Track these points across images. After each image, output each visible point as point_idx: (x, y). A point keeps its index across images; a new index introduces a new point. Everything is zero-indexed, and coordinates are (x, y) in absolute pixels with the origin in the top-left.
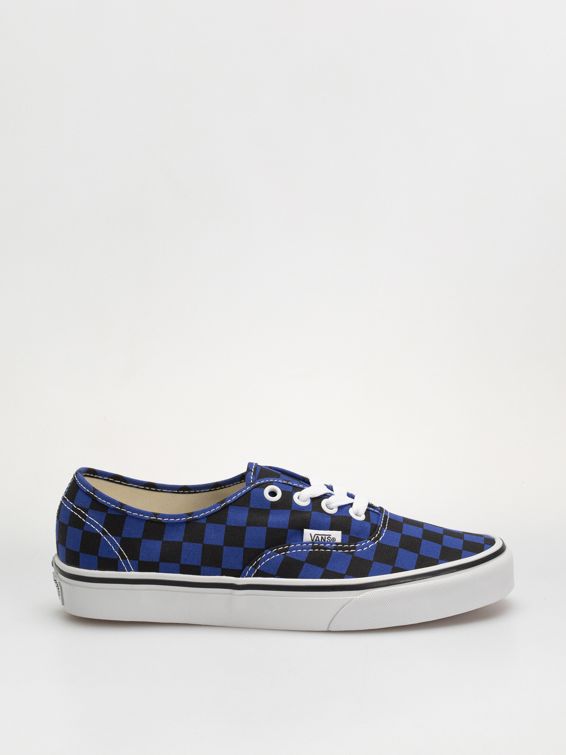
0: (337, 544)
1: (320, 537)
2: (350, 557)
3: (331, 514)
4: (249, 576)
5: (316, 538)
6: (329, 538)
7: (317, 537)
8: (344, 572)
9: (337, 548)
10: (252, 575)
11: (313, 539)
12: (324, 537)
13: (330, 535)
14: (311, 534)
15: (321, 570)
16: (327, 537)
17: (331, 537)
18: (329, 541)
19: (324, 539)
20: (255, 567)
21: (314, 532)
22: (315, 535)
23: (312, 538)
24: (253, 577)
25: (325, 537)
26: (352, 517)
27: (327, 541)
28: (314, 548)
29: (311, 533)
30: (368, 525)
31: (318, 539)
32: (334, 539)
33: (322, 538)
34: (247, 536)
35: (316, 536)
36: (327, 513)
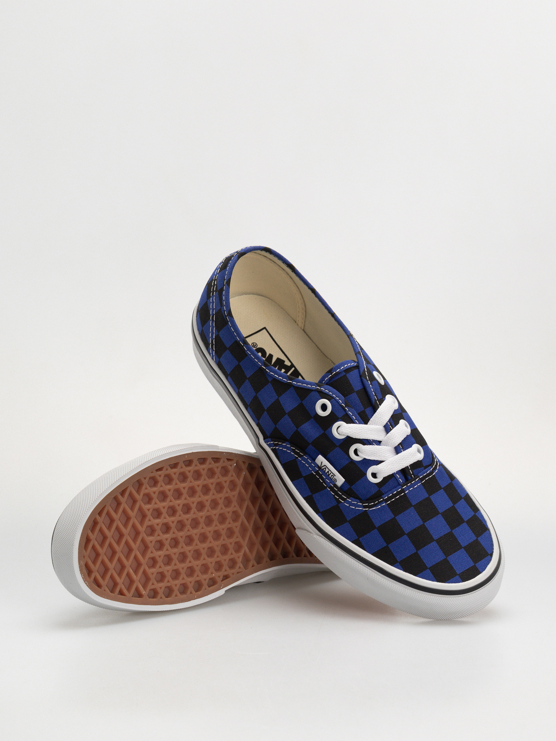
0: (335, 486)
1: (327, 470)
2: (334, 503)
3: (353, 460)
4: (269, 446)
5: (324, 468)
6: (333, 477)
8: (321, 510)
9: (331, 488)
10: (271, 447)
11: (322, 466)
12: (330, 472)
13: (335, 476)
14: (322, 462)
15: (308, 493)
16: (332, 474)
18: (331, 478)
19: (329, 474)
20: (276, 445)
21: (326, 462)
22: (325, 466)
24: (271, 449)
25: (330, 473)
26: (366, 475)
28: (317, 472)
29: (322, 461)
30: (374, 491)
31: (325, 470)
32: (336, 480)
33: (328, 472)
34: (282, 421)
36: (350, 456)
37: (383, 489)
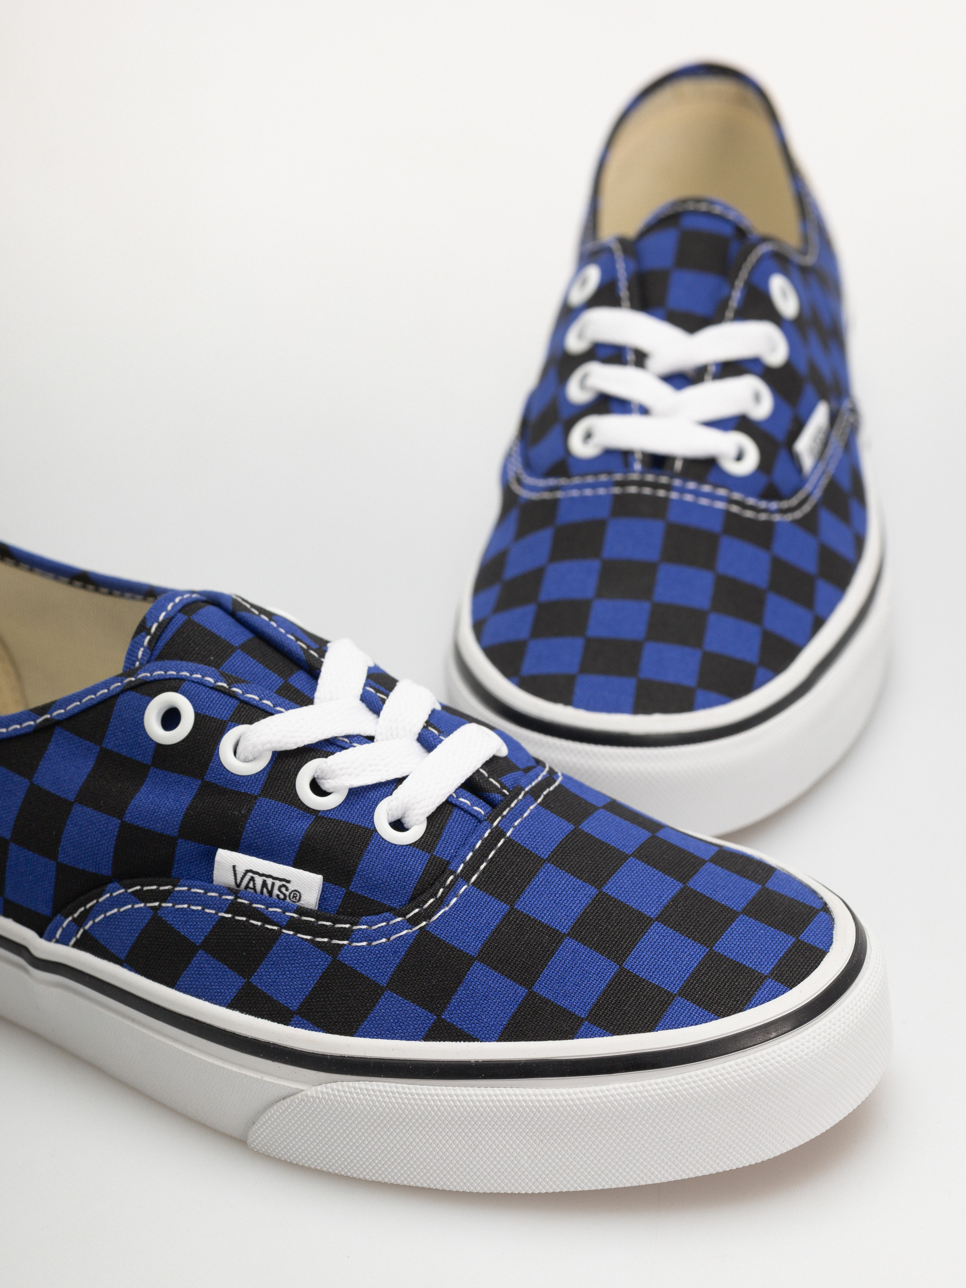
0: (303, 911)
1: (259, 881)
2: (323, 961)
3: (319, 811)
4: (64, 940)
5: (249, 882)
6: (283, 889)
7: (252, 879)
8: (294, 1005)
9: (293, 924)
10: (70, 940)
11: (238, 881)
12: (269, 881)
13: (288, 882)
14: (234, 867)
15: (236, 982)
16: (278, 883)
17: (291, 887)
18: (282, 896)
19: (270, 888)
20: (79, 922)
21: (245, 862)
22: (247, 871)
23: (236, 879)
24: (74, 946)
25: (273, 884)
26: (376, 831)
27: (278, 896)
28: (234, 908)
29: (236, 864)
30: (418, 865)
31: (254, 884)
32: (297, 894)
33: (264, 884)
34: (70, 831)
35: (250, 874)
36: (304, 805)
37: (443, 850)
